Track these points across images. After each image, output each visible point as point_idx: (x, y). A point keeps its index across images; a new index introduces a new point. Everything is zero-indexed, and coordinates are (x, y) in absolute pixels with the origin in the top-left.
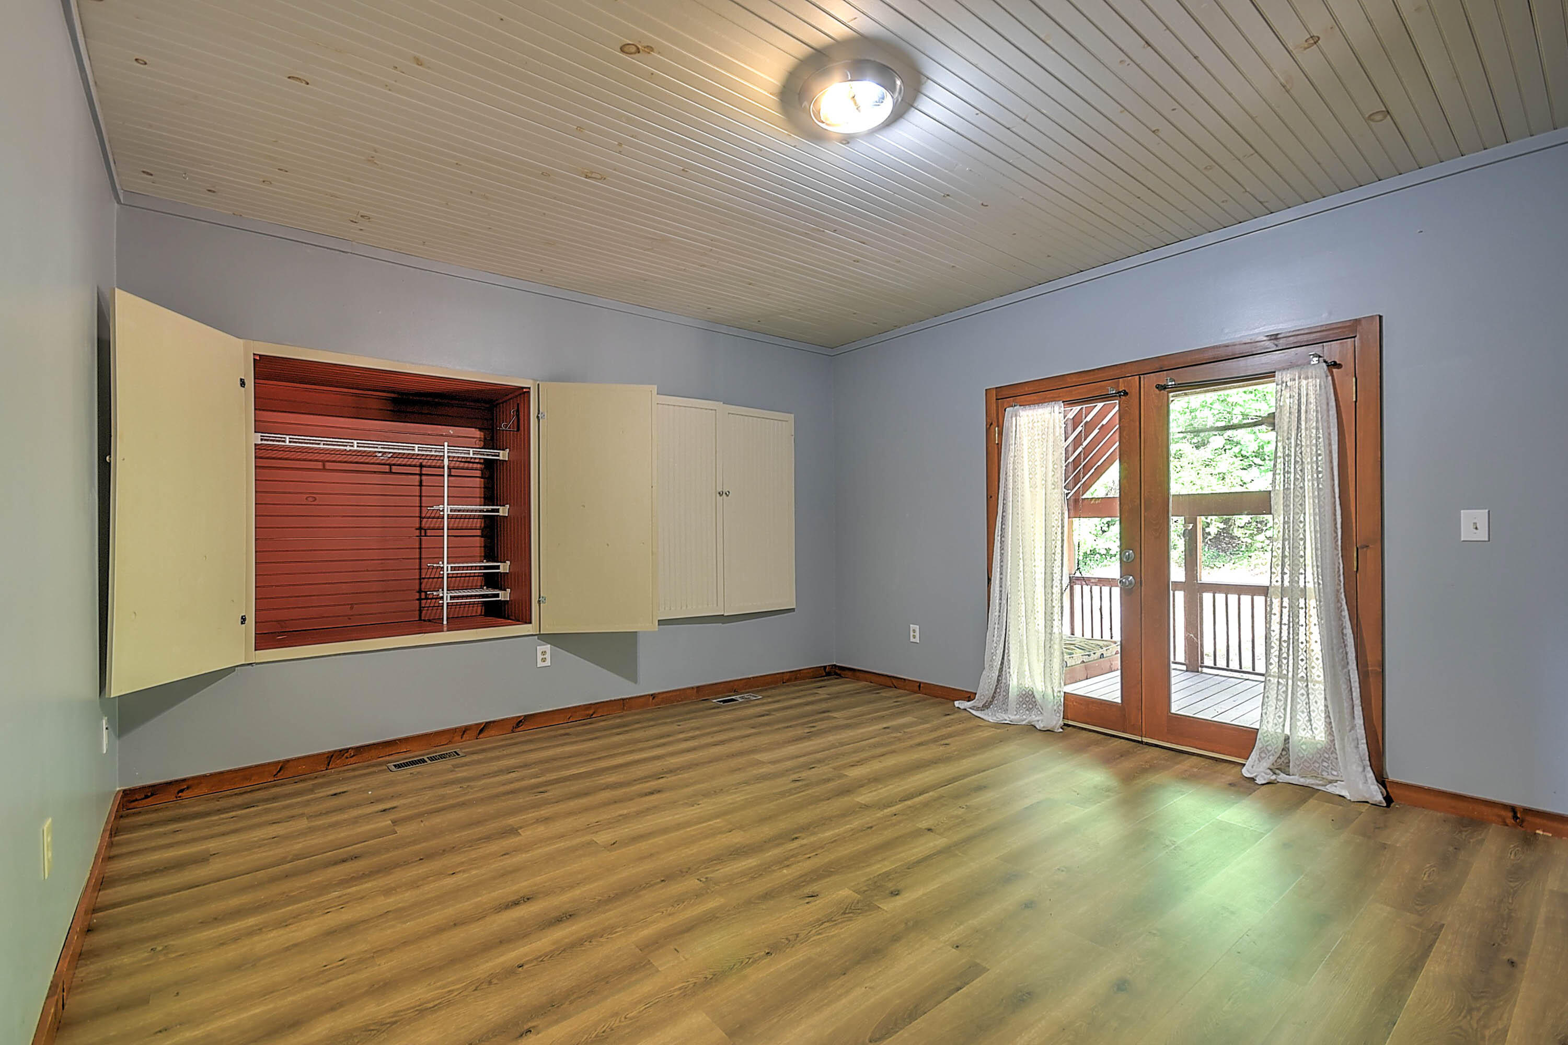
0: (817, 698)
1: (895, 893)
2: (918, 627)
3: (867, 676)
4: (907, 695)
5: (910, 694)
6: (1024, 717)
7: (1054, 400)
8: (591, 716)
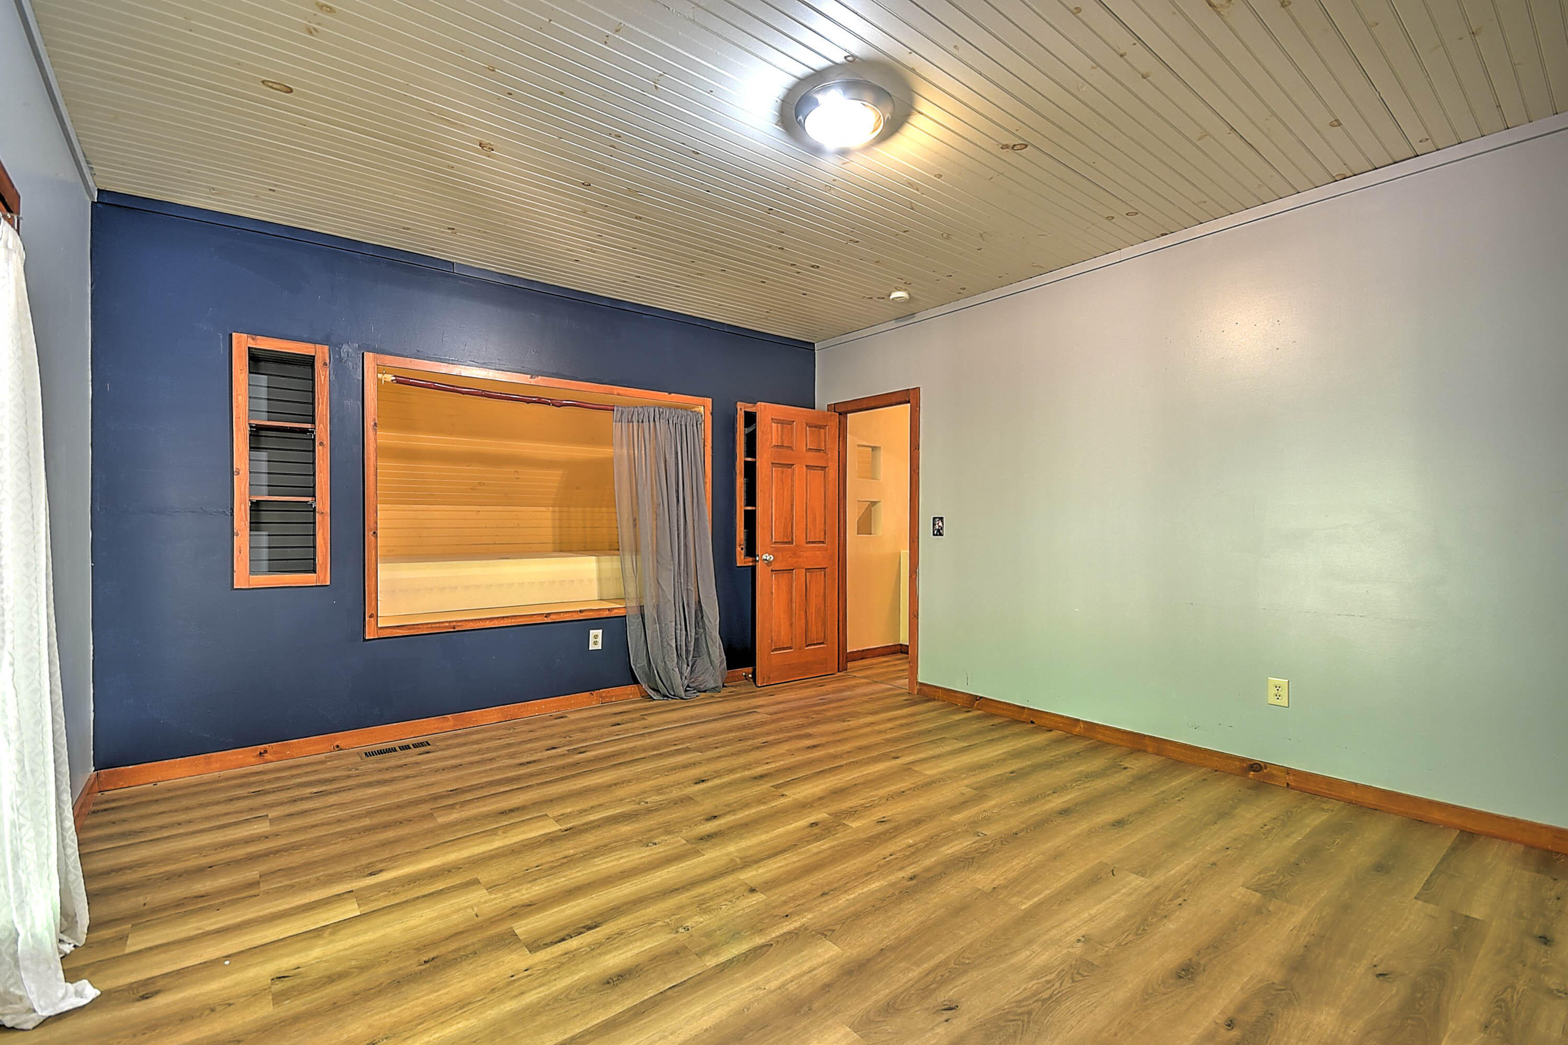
1: (813, 825)
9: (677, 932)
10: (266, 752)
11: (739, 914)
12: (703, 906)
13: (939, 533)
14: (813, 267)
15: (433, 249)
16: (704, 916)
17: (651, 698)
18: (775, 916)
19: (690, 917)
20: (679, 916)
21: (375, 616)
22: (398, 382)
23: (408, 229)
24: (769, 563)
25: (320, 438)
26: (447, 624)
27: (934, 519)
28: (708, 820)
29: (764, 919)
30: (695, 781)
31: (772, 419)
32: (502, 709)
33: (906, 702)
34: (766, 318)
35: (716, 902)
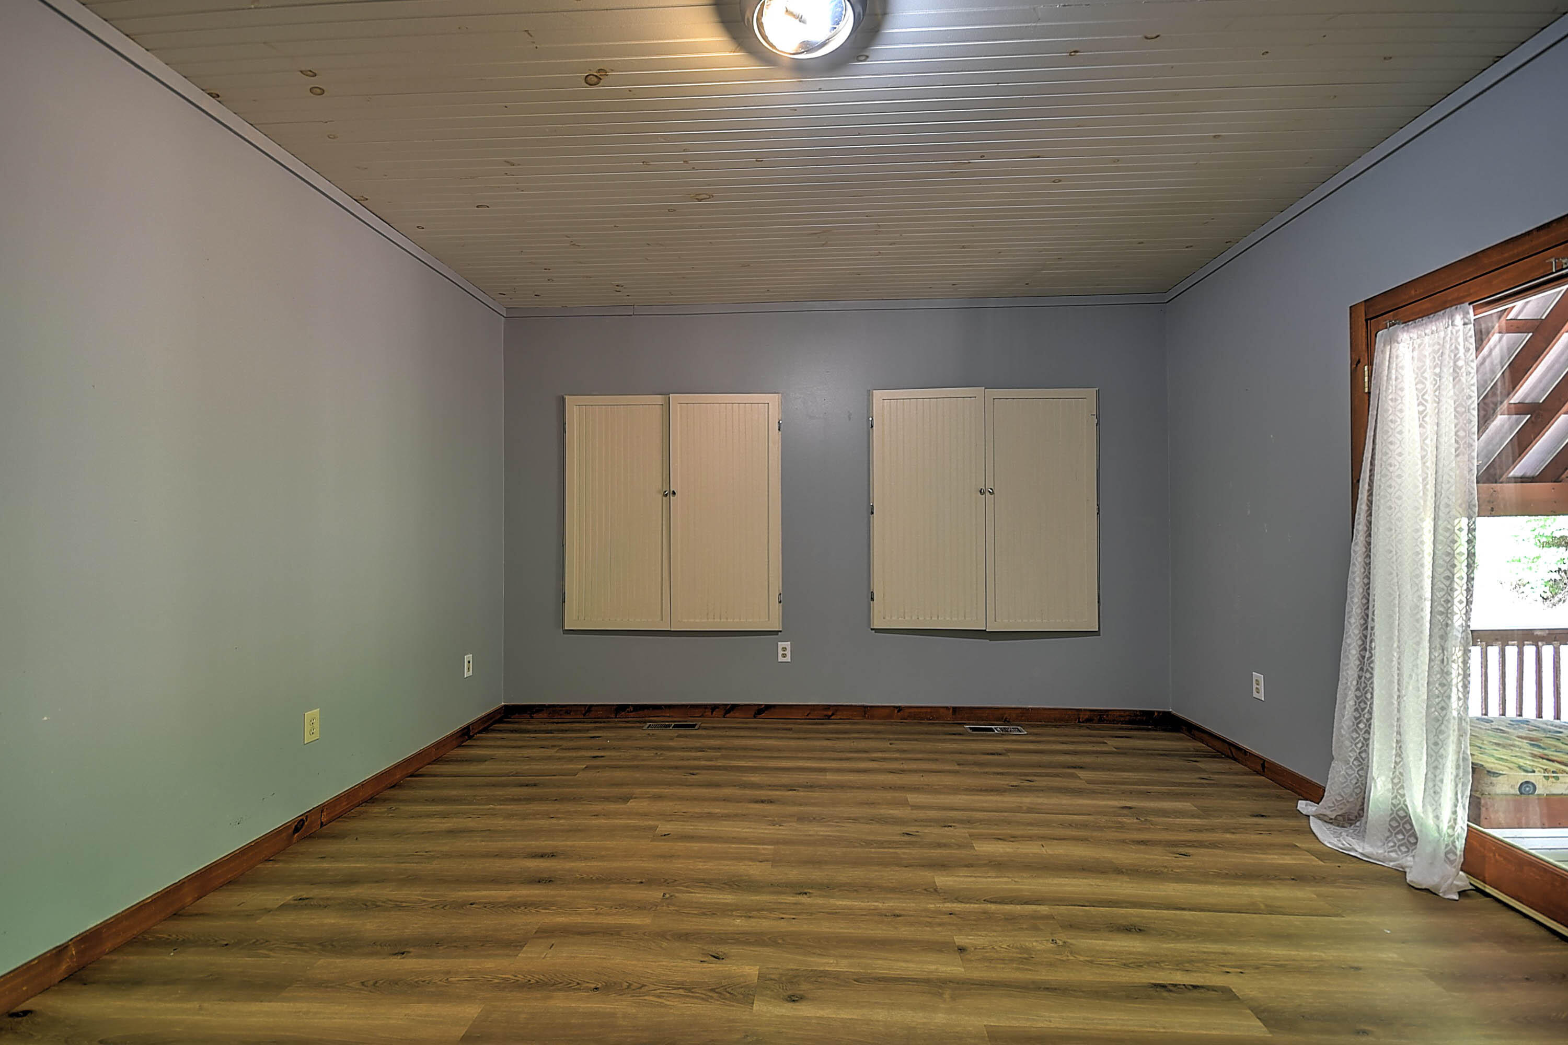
0: (1105, 748)
2: (1262, 676)
3: (1205, 736)
4: (1246, 774)
5: (1251, 774)
6: (1393, 855)
7: (1457, 302)
8: (829, 717)
9: (1065, 942)
11: (995, 934)
12: (1026, 956)
16: (1030, 946)
18: (961, 918)
19: (1045, 951)
20: (1057, 957)
29: (974, 920)
35: (1011, 955)
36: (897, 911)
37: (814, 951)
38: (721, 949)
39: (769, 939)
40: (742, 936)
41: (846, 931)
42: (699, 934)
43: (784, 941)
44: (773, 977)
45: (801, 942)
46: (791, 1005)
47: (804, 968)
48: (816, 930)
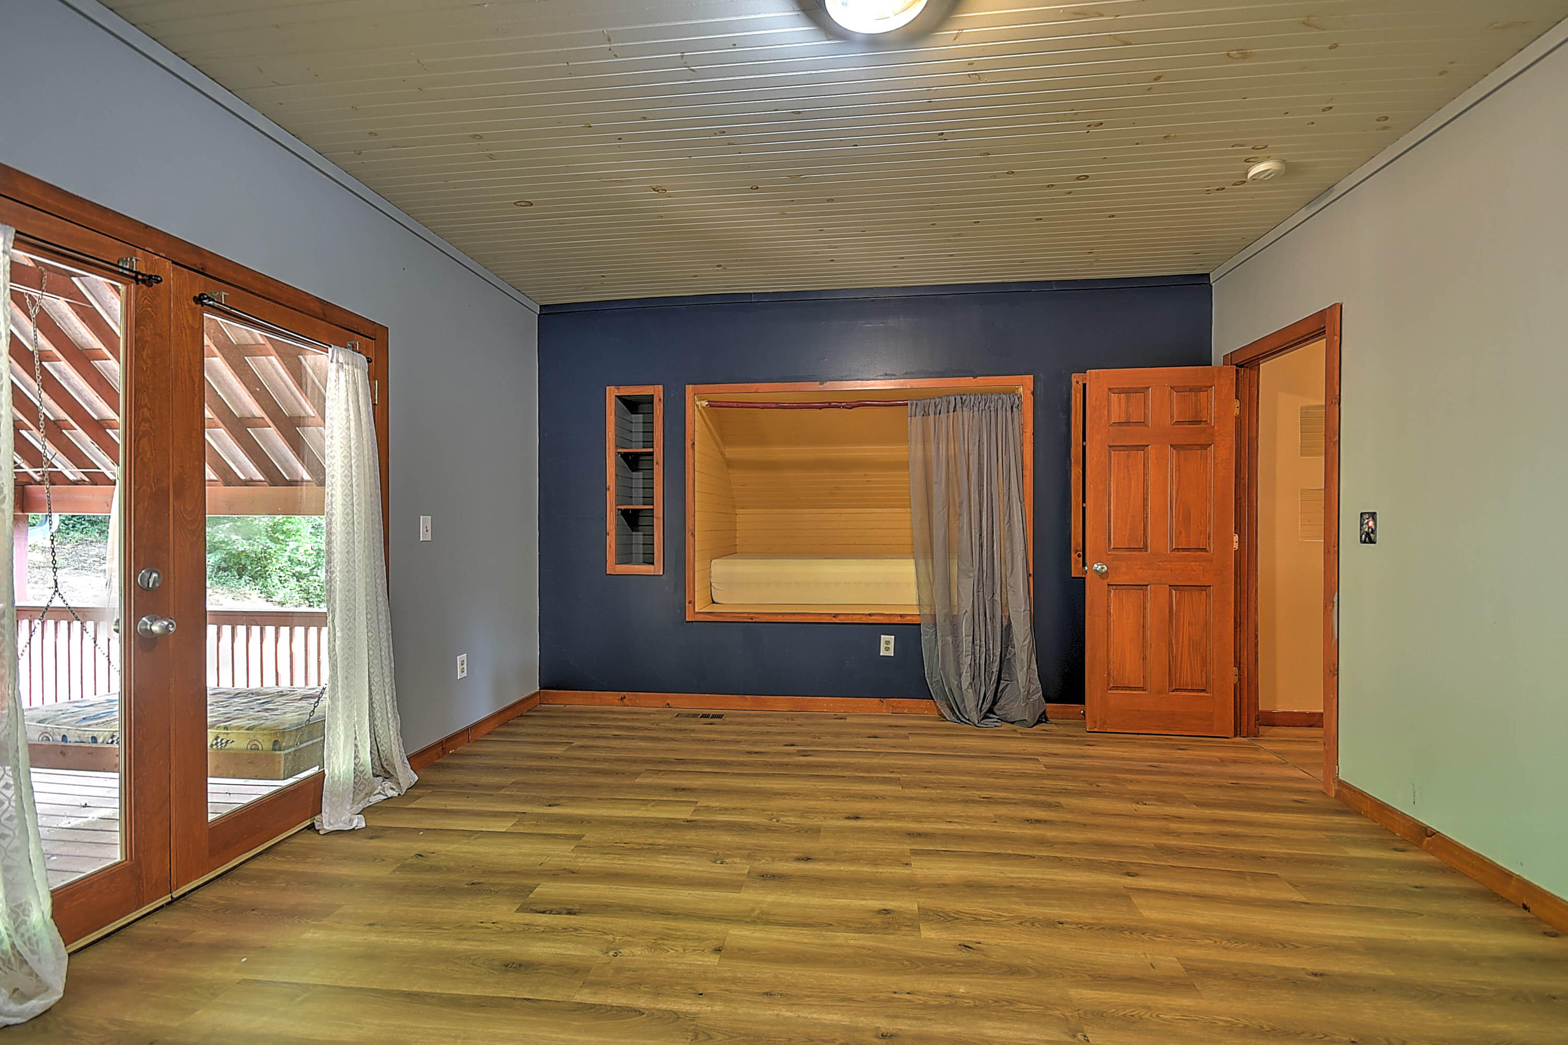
10: (625, 698)
13: (1369, 538)
14: (1078, 178)
15: (728, 287)
16: (647, 951)
17: (945, 717)
19: (638, 945)
20: (631, 939)
21: (692, 602)
22: (711, 406)
23: (696, 276)
24: (1103, 575)
25: (657, 459)
26: (746, 615)
27: (1362, 514)
28: (798, 859)
30: (846, 815)
31: (1109, 389)
32: (792, 699)
33: (1294, 804)
34: (1097, 261)
35: (672, 944)
36: (766, 1001)
37: (869, 952)
38: (964, 955)
39: (919, 966)
40: (950, 970)
41: (834, 975)
42: (1000, 974)
43: (903, 964)
44: (906, 928)
45: (884, 962)
46: (887, 908)
47: (879, 935)
48: (867, 977)
